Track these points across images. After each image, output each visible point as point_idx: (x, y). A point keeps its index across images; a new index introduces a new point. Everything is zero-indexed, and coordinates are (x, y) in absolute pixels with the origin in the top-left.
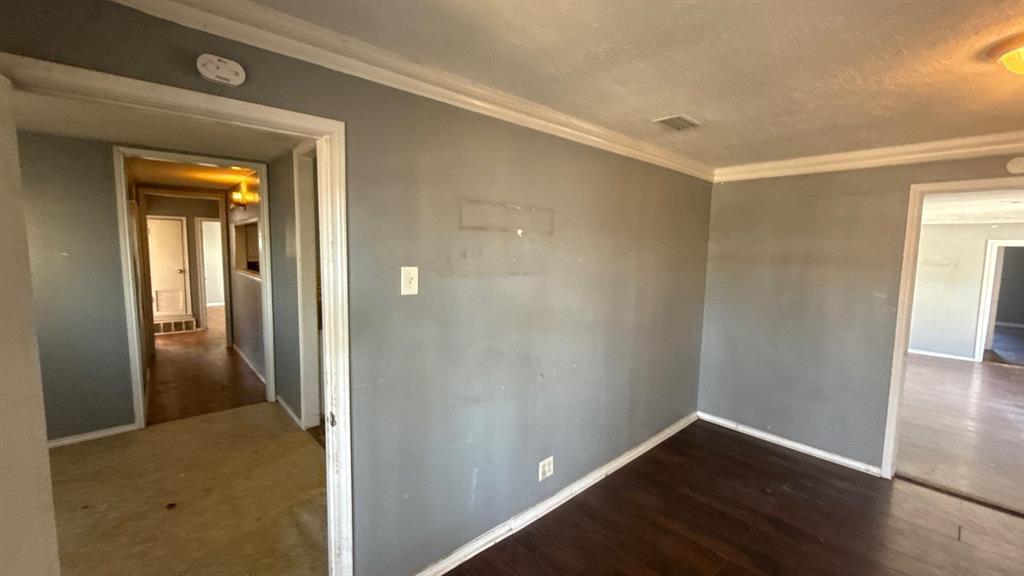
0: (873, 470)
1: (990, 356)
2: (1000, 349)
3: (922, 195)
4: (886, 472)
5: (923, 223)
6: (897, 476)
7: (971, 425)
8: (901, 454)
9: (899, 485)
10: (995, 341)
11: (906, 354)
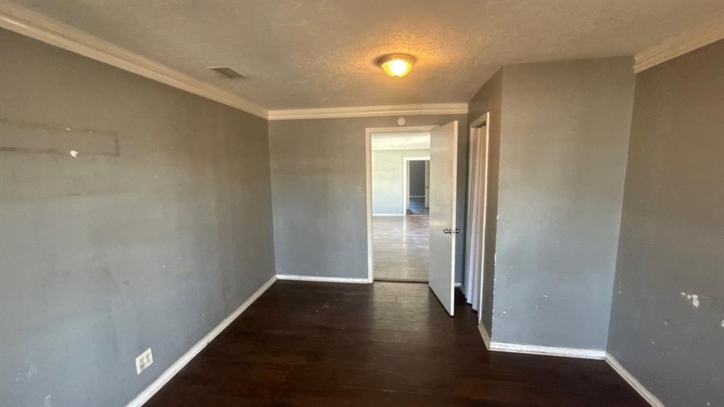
0: (365, 281)
1: (409, 212)
2: (412, 208)
3: (371, 133)
4: (370, 280)
5: (373, 149)
6: (375, 280)
7: (405, 246)
8: (376, 268)
9: (377, 285)
10: (410, 205)
11: (372, 217)
